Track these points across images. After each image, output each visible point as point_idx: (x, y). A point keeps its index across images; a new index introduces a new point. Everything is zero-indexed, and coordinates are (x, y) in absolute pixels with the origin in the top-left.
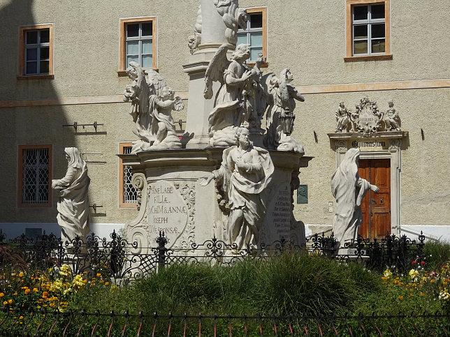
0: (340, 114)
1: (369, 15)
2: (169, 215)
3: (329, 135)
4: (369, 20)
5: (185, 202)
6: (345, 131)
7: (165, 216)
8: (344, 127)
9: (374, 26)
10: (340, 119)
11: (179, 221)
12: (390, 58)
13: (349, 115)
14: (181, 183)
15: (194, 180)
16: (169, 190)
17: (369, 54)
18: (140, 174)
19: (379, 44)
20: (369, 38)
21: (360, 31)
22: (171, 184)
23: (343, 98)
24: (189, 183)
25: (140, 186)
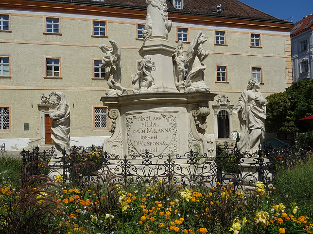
0: (43, 97)
1: (53, 63)
2: (158, 134)
3: (38, 105)
4: (53, 65)
5: (170, 126)
6: (44, 104)
7: (155, 134)
8: (44, 102)
9: (55, 67)
10: (43, 99)
11: (167, 138)
12: (61, 78)
13: (46, 98)
14: (167, 114)
15: (176, 112)
16: (159, 119)
17: (53, 76)
18: (115, 109)
19: (57, 73)
20: (53, 71)
21: (49, 68)
22: (159, 115)
23: (43, 92)
24: (173, 114)
25: (116, 117)
